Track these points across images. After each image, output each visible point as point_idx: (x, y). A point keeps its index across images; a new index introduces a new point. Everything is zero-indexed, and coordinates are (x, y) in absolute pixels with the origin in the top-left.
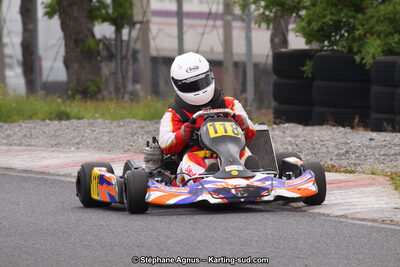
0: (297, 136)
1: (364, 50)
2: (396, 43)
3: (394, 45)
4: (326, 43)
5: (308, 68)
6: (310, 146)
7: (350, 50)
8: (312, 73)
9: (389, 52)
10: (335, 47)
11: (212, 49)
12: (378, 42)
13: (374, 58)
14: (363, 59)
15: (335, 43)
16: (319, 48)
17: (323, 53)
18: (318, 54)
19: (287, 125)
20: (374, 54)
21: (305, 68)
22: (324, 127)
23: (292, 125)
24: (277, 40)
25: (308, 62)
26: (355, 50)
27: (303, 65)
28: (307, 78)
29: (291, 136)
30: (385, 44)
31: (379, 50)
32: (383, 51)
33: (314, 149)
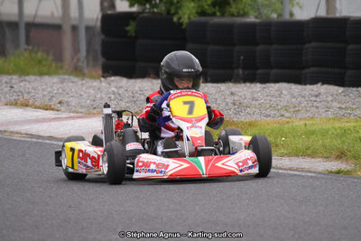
0: (121, 87)
1: (180, 12)
2: (208, 5)
3: (206, 7)
4: (148, 6)
5: (131, 28)
6: (131, 94)
7: (168, 12)
8: (136, 32)
9: (202, 13)
10: (156, 10)
11: (52, 14)
12: (192, 4)
13: (189, 18)
14: (180, 19)
15: (156, 6)
16: (141, 10)
17: (145, 15)
18: (141, 16)
19: (113, 78)
20: (189, 15)
21: (129, 28)
22: (146, 79)
23: (117, 78)
24: (106, 4)
25: (131, 23)
26: (173, 11)
27: (127, 25)
28: (131, 37)
29: (116, 87)
30: (199, 6)
31: (194, 11)
32: (197, 13)
33: (133, 97)
